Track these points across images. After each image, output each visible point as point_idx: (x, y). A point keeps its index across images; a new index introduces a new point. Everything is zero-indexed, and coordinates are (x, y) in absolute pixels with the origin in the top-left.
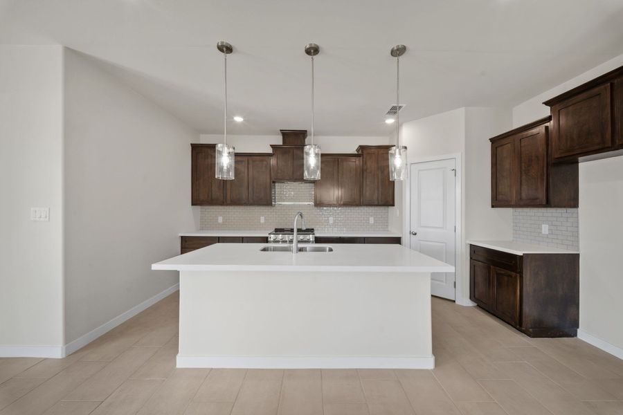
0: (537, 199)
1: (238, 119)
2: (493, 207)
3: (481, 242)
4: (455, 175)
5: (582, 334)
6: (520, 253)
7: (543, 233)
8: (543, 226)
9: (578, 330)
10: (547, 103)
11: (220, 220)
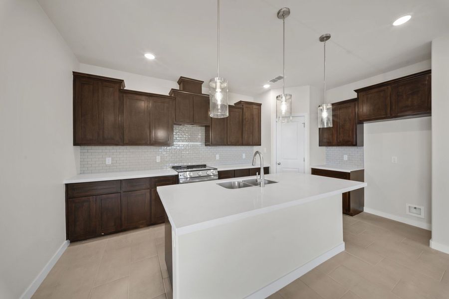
0: (349, 141)
1: (150, 56)
2: (320, 146)
3: (320, 166)
4: (304, 127)
5: (367, 209)
6: (349, 171)
7: (344, 159)
8: (344, 156)
9: (364, 208)
10: (356, 91)
11: (109, 161)
